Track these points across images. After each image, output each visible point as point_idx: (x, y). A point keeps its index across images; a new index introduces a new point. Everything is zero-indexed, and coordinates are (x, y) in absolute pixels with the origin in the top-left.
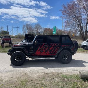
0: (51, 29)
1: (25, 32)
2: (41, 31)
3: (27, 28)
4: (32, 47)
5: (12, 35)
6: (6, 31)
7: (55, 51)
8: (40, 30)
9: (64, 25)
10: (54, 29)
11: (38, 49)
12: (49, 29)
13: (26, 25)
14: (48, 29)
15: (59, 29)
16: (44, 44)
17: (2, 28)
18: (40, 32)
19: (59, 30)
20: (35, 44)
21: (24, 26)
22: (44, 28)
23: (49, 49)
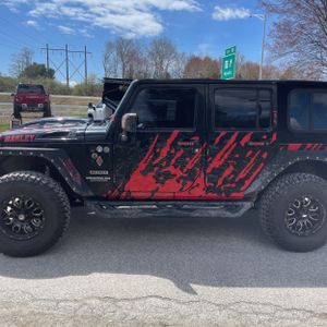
0: (215, 61)
1: (113, 70)
2: (174, 69)
3: (121, 54)
4: (107, 150)
5: (64, 82)
6: (44, 66)
7: (242, 175)
8: (172, 65)
9: (271, 42)
10: (228, 59)
11: (142, 165)
12: (207, 59)
13: (118, 42)
14: (203, 58)
15: (246, 60)
16: (176, 132)
17: (27, 55)
18: (169, 70)
19: (248, 65)
20: (121, 130)
21: (110, 46)
22: (188, 55)
23: (204, 162)
